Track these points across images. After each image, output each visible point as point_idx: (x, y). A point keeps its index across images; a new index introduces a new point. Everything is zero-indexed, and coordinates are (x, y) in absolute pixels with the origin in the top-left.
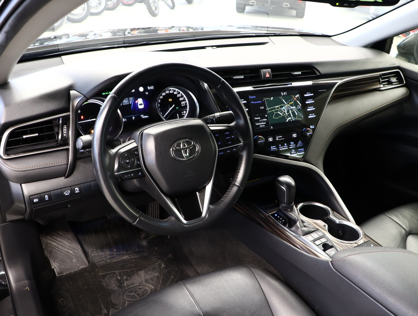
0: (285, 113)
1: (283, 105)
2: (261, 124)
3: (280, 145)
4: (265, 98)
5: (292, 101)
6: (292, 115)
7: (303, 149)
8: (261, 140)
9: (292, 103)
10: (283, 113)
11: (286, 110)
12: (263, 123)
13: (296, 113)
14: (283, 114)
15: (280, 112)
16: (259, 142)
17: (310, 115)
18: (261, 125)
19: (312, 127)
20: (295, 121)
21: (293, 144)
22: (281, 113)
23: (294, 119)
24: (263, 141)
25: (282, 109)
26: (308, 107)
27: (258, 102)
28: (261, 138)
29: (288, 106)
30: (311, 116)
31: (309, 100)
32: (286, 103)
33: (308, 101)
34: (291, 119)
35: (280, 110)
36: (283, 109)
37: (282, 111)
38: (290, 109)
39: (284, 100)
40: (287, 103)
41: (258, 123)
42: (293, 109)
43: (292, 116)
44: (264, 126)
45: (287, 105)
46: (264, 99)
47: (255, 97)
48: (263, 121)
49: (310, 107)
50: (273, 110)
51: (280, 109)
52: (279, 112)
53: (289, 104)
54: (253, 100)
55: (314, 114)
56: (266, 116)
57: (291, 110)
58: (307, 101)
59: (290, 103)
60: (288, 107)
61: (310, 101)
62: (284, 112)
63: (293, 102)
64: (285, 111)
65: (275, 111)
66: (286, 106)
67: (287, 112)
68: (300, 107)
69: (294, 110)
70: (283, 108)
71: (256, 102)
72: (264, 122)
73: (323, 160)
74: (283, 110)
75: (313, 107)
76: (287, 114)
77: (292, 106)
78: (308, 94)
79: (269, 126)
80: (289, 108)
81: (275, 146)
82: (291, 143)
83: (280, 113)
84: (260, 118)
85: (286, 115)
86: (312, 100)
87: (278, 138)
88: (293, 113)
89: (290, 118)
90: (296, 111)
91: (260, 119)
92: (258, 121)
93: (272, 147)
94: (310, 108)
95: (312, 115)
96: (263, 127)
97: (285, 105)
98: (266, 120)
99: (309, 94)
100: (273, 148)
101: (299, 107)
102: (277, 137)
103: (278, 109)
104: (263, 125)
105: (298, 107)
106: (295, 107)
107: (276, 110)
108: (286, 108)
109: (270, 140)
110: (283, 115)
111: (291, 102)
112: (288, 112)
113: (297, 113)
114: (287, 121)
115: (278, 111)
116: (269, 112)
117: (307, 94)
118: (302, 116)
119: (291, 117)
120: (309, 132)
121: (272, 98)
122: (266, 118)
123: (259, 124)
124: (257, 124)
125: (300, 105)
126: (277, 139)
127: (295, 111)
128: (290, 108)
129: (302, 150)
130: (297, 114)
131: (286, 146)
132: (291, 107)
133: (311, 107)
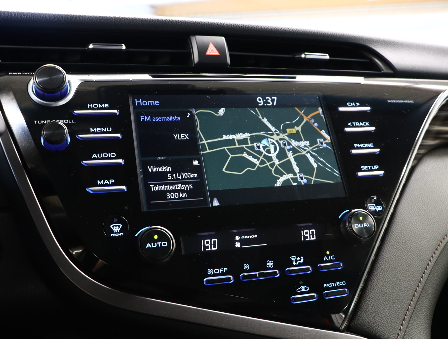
0: (270, 159)
1: (262, 133)
2: (173, 188)
3: (246, 267)
4: (197, 108)
5: (297, 124)
6: (298, 165)
7: (344, 283)
8: (157, 241)
9: (298, 131)
10: (261, 158)
11: (272, 150)
12: (180, 187)
13: (312, 160)
14: (262, 162)
15: (249, 154)
16: (148, 245)
17: (364, 168)
18: (170, 192)
19: (372, 208)
20: (307, 185)
21: (300, 265)
22: (254, 157)
23: (305, 181)
24: (164, 244)
25: (259, 147)
26: (356, 145)
27: (169, 119)
28: (160, 233)
29: (281, 139)
30: (365, 171)
31: (357, 124)
32: (273, 129)
33: (353, 126)
34: (295, 180)
35: (252, 148)
36: (264, 147)
37: (260, 153)
38: (288, 147)
39: (265, 121)
40: (278, 127)
41: (160, 185)
42: (299, 147)
43: (297, 169)
44: (185, 195)
45: (278, 135)
46: (191, 112)
47: (156, 103)
48: (182, 179)
49: (362, 145)
50: (225, 148)
51: (250, 145)
52: (245, 155)
53: (284, 131)
54: (150, 111)
55: (376, 167)
56: (196, 163)
57: (294, 151)
58: (349, 126)
59: (288, 130)
60: (281, 142)
61: (361, 126)
62: (265, 156)
63: (299, 128)
64: (269, 151)
65: (232, 151)
66: (275, 137)
67: (279, 157)
68: (325, 145)
69: (304, 153)
70: (264, 142)
71: (159, 119)
72: (185, 181)
73: (430, 331)
74: (262, 149)
75: (371, 145)
76: (277, 162)
77: (298, 139)
78: (353, 106)
79: (204, 195)
80: (285, 145)
81: (225, 270)
82: (293, 258)
83: (250, 158)
84: (168, 169)
85: (274, 164)
86: (367, 124)
87: (242, 241)
88: (302, 161)
89: (290, 176)
90: (312, 155)
91: (171, 173)
92: (161, 178)
93: (210, 272)
94: (361, 148)
95: (372, 170)
96: (180, 198)
97: (272, 134)
98: (195, 175)
99: (356, 106)
100: (214, 275)
101: (322, 143)
102: (237, 238)
103: (244, 146)
104: (182, 191)
105: (319, 144)
106: (307, 143)
107: (237, 146)
108: (273, 144)
109: (206, 247)
110: (260, 164)
111: (292, 126)
112: (282, 155)
113: (317, 160)
114: (279, 183)
115: (242, 150)
116: (208, 151)
117: (347, 106)
118: (337, 173)
119: (295, 174)
120: (361, 222)
121: (222, 111)
122: (193, 169)
123: (164, 188)
124: (158, 188)
125: (325, 139)
126: (238, 245)
127: (308, 155)
128: (289, 144)
129: (338, 287)
130: (315, 165)
131: (270, 269)
132: (294, 143)
133: (366, 145)
